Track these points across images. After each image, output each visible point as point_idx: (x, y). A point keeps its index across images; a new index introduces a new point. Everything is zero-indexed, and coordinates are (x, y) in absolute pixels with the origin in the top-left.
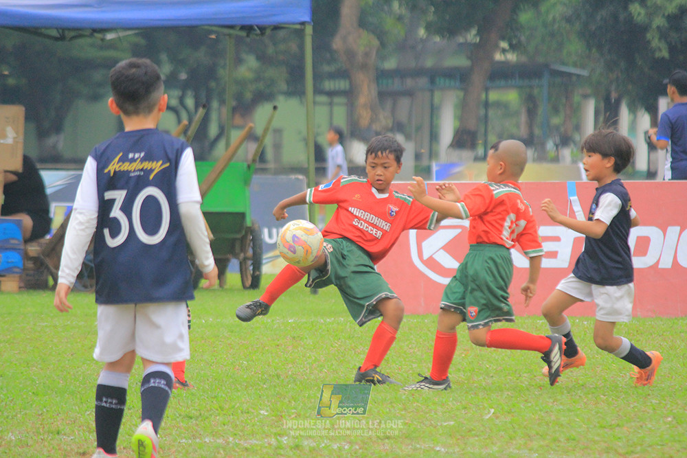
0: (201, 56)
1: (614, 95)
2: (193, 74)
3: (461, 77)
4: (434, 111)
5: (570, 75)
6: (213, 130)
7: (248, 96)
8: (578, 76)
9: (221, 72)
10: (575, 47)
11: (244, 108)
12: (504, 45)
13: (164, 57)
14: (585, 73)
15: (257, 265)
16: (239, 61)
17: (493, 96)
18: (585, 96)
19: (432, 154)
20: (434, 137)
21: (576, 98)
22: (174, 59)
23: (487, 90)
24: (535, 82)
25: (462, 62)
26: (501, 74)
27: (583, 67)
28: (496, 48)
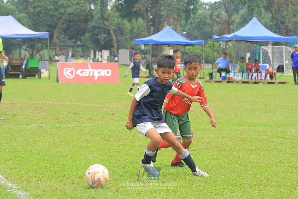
0: (32, 43)
1: (96, 50)
2: (31, 46)
3: (72, 46)
4: (68, 52)
5: (89, 46)
6: (34, 54)
7: (39, 49)
9: (35, 45)
10: (90, 42)
11: (38, 51)
12: (79, 42)
13: (26, 43)
14: (91, 46)
15: (40, 75)
16: (38, 44)
17: (77, 49)
18: (91, 50)
19: (68, 58)
20: (68, 56)
21: (90, 50)
22: (28, 43)
24: (84, 47)
25: (72, 44)
26: (78, 46)
28: (77, 42)
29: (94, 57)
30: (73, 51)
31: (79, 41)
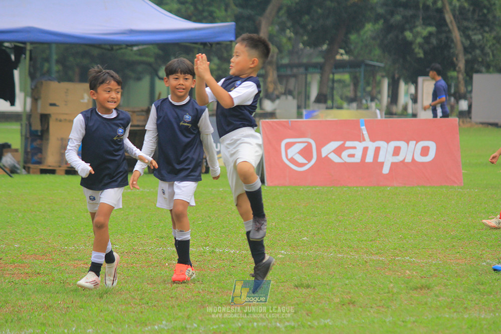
1: (397, 76)
3: (320, 67)
4: (307, 85)
5: (374, 66)
8: (379, 67)
10: (377, 52)
12: (342, 51)
14: (382, 65)
17: (337, 77)
18: (383, 77)
19: (306, 106)
20: (307, 97)
21: (378, 78)
23: (333, 74)
24: (358, 70)
26: (340, 66)
27: (382, 62)
28: (337, 53)
29: (389, 100)
30: (321, 84)
31: (341, 48)
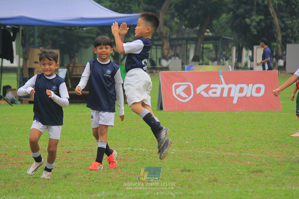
1: (241, 45)
3: (195, 40)
4: (187, 51)
5: (227, 39)
8: (230, 40)
10: (229, 31)
12: (208, 30)
14: (232, 39)
17: (205, 46)
18: (233, 46)
19: (187, 63)
20: (188, 58)
21: (230, 46)
22: (110, 35)
23: (203, 44)
24: (218, 41)
25: (195, 36)
26: (207, 39)
27: (232, 37)
28: (205, 31)
29: (237, 59)
30: (196, 49)
